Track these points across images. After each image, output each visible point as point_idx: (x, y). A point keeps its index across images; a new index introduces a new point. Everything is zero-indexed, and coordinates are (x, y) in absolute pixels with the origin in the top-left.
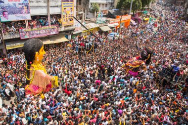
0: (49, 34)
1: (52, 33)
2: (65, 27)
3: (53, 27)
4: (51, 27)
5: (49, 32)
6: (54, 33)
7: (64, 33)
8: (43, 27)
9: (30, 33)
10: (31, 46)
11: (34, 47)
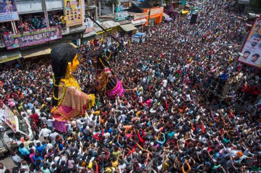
0: (48, 40)
1: (52, 38)
2: (71, 28)
3: (53, 29)
4: (50, 29)
5: (48, 37)
6: (56, 37)
7: (71, 37)
8: (38, 31)
10: (62, 55)
11: (66, 56)
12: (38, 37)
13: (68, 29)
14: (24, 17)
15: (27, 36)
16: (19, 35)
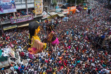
1: (29, 19)
4: (29, 16)
5: (28, 19)
6: (31, 19)
7: (37, 19)
8: (24, 16)
10: (33, 26)
11: (34, 27)
12: (24, 19)
13: (36, 16)
14: (18, 11)
15: (19, 18)
16: (16, 18)
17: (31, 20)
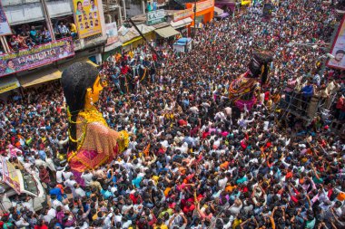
0: (55, 59)
1: (61, 56)
2: (86, 39)
3: (61, 43)
4: (56, 44)
5: (55, 55)
6: (66, 55)
7: (87, 53)
8: (40, 47)
9: (15, 63)
10: (78, 78)
11: (82, 80)
12: (41, 56)
13: (82, 42)
14: (18, 29)
15: (25, 56)
16: (14, 55)
17: (67, 58)
